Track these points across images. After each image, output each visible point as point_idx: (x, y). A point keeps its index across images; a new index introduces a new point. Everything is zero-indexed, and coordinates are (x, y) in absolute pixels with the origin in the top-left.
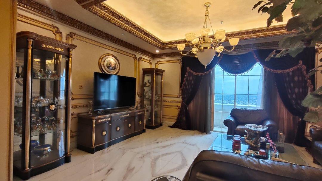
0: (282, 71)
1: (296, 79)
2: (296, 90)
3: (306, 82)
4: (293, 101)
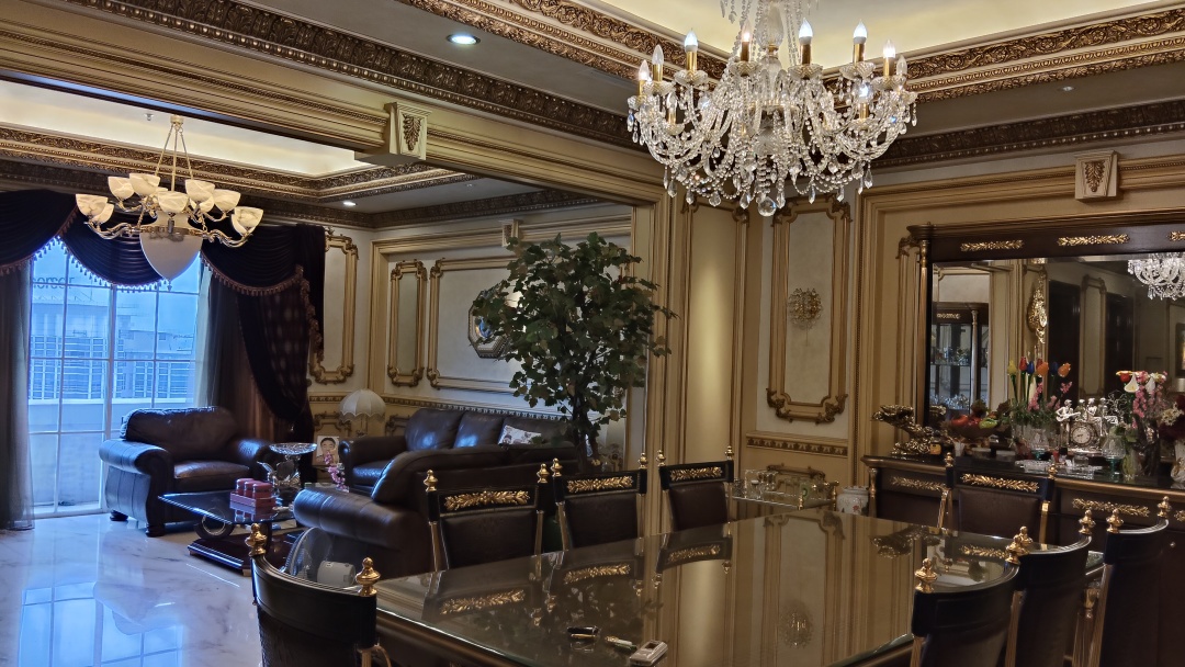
0: (260, 289)
1: (288, 314)
2: (288, 347)
3: (307, 325)
4: (281, 379)
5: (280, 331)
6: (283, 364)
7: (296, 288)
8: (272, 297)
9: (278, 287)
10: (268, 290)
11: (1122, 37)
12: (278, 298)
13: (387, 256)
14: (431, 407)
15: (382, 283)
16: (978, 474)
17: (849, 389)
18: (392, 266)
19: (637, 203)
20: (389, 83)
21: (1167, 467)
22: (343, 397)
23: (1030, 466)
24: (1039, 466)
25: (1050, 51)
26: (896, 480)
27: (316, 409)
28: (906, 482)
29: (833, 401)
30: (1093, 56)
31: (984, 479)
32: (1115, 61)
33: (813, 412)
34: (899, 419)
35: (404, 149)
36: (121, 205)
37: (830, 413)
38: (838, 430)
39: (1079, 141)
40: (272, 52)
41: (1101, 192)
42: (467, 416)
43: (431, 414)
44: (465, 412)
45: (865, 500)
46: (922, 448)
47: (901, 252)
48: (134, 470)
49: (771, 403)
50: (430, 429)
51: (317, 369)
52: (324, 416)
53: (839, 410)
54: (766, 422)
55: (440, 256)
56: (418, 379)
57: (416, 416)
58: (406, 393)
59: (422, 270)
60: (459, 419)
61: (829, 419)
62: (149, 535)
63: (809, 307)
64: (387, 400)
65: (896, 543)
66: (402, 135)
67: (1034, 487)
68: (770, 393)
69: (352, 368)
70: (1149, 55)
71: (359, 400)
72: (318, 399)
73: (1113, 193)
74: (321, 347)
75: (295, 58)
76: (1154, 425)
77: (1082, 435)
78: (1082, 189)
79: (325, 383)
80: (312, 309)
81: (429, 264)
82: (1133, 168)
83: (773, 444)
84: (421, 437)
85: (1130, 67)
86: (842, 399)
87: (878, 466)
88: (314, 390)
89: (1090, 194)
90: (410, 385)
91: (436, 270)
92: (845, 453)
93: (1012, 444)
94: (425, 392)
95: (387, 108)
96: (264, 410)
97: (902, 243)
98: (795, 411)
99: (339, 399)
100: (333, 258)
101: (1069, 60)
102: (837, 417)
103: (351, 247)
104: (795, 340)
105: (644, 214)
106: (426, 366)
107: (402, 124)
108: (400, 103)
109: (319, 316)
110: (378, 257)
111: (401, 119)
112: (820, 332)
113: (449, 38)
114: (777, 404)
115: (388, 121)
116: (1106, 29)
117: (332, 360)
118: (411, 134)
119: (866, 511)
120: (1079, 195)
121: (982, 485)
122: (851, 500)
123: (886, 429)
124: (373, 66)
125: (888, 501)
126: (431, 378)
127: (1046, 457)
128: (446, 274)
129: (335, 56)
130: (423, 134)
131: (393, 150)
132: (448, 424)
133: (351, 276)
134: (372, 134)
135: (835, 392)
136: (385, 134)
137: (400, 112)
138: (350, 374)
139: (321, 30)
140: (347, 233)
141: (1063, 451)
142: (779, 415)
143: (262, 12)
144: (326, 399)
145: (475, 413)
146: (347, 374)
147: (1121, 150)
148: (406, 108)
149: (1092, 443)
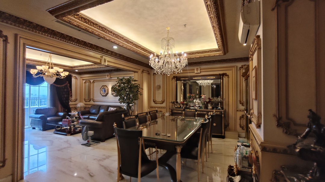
0: (60, 86)
1: (65, 90)
2: (65, 96)
3: (69, 92)
4: (64, 101)
5: (64, 93)
6: (65, 99)
7: (67, 85)
8: (62, 87)
9: (63, 85)
10: (62, 86)
11: (204, 53)
12: (63, 87)
13: (83, 79)
14: (94, 105)
15: (82, 84)
16: (187, 109)
17: (165, 99)
18: (84, 81)
19: (135, 72)
20: (101, 53)
21: (207, 107)
22: (77, 104)
23: (192, 108)
24: (193, 108)
25: (195, 54)
26: (174, 111)
27: (71, 106)
28: (175, 111)
29: (163, 101)
30: (200, 55)
31: (188, 110)
32: (203, 56)
33: (160, 102)
34: (173, 103)
35: (104, 64)
36: (39, 71)
37: (163, 102)
38: (164, 105)
39: (195, 65)
40: (84, 47)
41: (198, 72)
42: (101, 106)
43: (94, 106)
44: (101, 105)
45: (170, 114)
46: (177, 107)
47: (172, 80)
48: (39, 119)
49: (154, 101)
50: (94, 109)
51: (70, 99)
52: (72, 108)
53: (164, 102)
54: (153, 104)
55: (94, 80)
56: (90, 100)
57: (91, 107)
58: (88, 103)
59: (90, 82)
60: (100, 107)
61: (162, 103)
62: (43, 131)
63: (159, 87)
64: (85, 104)
65: (173, 120)
66: (104, 61)
67: (194, 110)
68: (153, 100)
69: (77, 99)
70: (207, 56)
71: (80, 105)
72: (71, 105)
73: (199, 72)
74: (72, 95)
75: (87, 49)
76: (206, 102)
77: (197, 103)
78: (196, 72)
79: (72, 102)
80: (70, 89)
81: (92, 81)
82: (202, 69)
83: (154, 107)
84: (93, 110)
85: (205, 57)
86: (164, 100)
87: (171, 109)
88: (70, 103)
89: (197, 72)
90: (89, 101)
91: (93, 82)
92: (165, 108)
93: (188, 105)
94: (92, 102)
95: (101, 57)
96: (61, 107)
97: (172, 78)
98: (157, 102)
99: (76, 104)
100: (73, 80)
101: (197, 56)
102: (164, 103)
103: (76, 78)
104: (157, 92)
105: (136, 74)
106: (92, 98)
107: (104, 60)
108: (103, 56)
109: (71, 90)
110: (81, 80)
111: (104, 59)
112: (161, 91)
113: (113, 47)
114: (154, 102)
115: (101, 59)
116: (202, 52)
117: (73, 98)
118: (105, 61)
119: (170, 115)
120: (195, 72)
121: (188, 111)
122: (167, 114)
123: (171, 104)
124: (99, 50)
125: (173, 114)
126: (93, 100)
127: (193, 106)
128: (95, 83)
129: (94, 48)
130: (107, 61)
131: (102, 64)
132: (98, 107)
133: (76, 83)
134: (98, 61)
135: (163, 100)
136: (101, 61)
137: (103, 58)
138: (77, 100)
139: (92, 44)
140: (75, 76)
141: (195, 106)
142: (155, 103)
143: (83, 41)
144: (72, 105)
145: (103, 106)
146: (76, 100)
147: (201, 67)
148: (104, 57)
149: (198, 104)
